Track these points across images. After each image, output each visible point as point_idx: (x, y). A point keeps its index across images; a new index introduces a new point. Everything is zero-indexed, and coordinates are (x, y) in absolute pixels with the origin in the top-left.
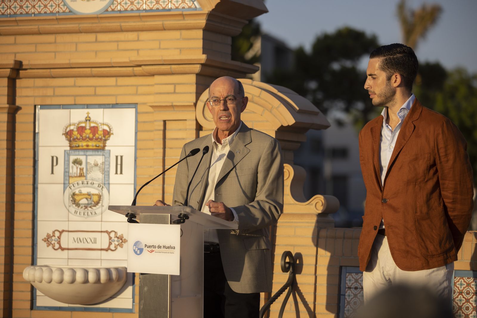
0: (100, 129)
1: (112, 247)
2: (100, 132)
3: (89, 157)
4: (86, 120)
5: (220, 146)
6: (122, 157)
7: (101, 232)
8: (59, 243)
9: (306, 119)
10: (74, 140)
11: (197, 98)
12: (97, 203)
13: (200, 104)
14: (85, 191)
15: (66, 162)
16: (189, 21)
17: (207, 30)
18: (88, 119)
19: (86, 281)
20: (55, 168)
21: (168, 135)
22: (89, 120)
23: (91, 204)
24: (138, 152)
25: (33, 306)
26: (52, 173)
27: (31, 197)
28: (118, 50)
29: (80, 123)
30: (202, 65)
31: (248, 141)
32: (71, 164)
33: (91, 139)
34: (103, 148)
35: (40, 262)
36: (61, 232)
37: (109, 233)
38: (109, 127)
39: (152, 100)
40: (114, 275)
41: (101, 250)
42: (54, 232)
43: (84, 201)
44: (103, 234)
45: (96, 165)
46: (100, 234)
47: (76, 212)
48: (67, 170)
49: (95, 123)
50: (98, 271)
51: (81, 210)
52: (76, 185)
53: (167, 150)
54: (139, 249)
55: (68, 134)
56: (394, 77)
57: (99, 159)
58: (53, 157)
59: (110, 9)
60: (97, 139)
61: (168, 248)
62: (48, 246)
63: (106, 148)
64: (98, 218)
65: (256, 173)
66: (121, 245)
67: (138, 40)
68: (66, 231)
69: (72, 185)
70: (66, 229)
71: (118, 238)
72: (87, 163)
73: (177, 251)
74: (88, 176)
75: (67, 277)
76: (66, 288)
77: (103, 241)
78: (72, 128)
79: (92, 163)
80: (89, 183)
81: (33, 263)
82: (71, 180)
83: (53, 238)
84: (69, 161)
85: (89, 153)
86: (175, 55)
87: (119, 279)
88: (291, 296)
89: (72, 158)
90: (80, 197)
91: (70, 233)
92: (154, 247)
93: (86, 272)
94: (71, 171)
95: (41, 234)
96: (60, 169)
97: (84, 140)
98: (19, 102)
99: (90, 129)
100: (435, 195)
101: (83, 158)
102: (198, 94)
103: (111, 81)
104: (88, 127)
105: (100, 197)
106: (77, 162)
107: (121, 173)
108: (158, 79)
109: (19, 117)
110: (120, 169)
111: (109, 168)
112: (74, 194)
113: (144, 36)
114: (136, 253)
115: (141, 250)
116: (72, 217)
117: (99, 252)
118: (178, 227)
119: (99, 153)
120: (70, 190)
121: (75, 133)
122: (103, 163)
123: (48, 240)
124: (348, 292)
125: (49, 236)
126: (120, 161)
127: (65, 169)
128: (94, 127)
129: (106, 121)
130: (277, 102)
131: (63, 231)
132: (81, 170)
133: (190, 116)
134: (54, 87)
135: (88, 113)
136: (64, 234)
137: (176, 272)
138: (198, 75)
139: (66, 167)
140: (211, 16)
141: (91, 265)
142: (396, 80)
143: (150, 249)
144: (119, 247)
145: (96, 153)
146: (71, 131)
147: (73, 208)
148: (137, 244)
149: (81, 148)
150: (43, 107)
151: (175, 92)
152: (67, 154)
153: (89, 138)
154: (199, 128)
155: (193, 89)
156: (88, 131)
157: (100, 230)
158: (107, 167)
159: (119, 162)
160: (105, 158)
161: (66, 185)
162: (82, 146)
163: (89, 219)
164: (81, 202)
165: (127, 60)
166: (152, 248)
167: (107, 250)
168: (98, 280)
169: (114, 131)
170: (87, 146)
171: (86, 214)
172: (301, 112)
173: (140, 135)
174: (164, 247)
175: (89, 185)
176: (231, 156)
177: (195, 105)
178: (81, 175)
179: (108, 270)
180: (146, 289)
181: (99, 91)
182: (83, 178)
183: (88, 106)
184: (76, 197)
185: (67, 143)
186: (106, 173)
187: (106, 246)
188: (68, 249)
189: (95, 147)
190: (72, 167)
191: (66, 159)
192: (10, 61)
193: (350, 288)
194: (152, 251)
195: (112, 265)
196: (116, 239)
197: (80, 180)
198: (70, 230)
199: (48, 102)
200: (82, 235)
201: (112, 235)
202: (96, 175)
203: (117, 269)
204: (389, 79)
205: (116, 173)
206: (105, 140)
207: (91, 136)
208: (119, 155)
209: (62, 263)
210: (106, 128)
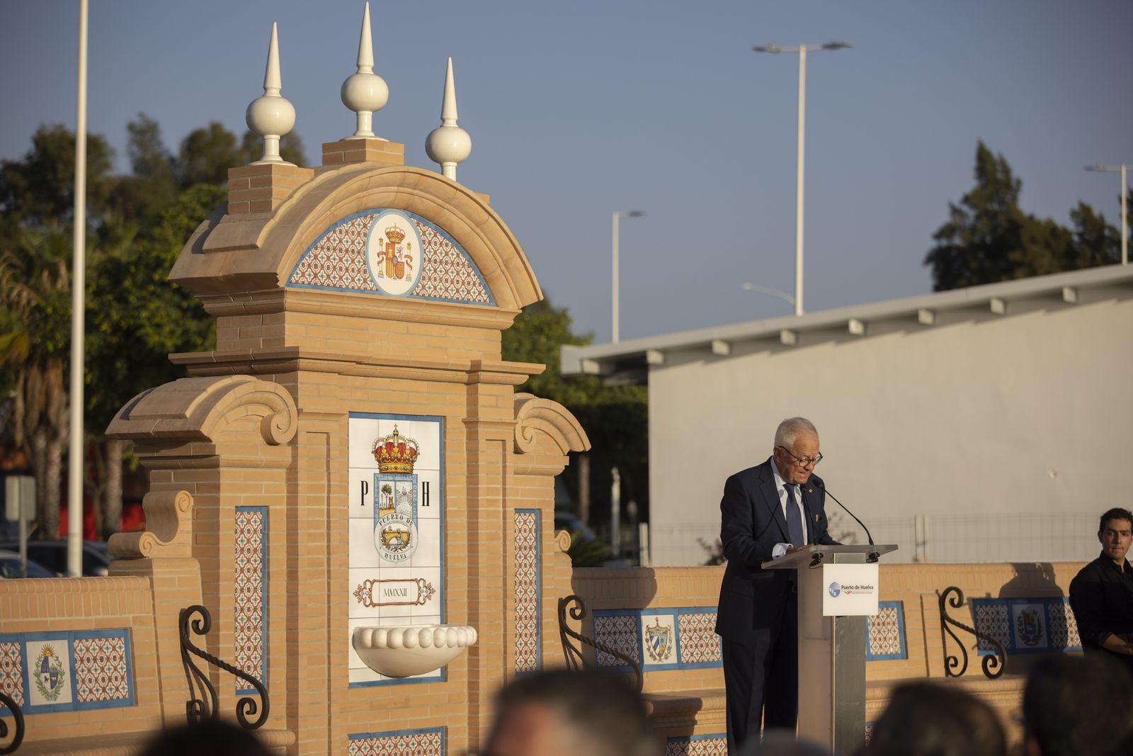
0: (408, 447)
1: (421, 599)
2: (408, 452)
3: (398, 483)
4: (394, 435)
6: (428, 483)
7: (411, 580)
8: (370, 597)
10: (383, 459)
12: (408, 543)
14: (395, 527)
15: (376, 490)
18: (396, 433)
20: (365, 496)
22: (397, 435)
23: (401, 544)
25: (348, 683)
26: (363, 504)
29: (389, 438)
32: (381, 493)
33: (399, 460)
34: (411, 472)
36: (372, 583)
37: (418, 581)
38: (416, 445)
41: (412, 603)
42: (365, 583)
43: (394, 541)
44: (413, 583)
45: (405, 494)
46: (409, 583)
47: (386, 555)
48: (377, 500)
49: (403, 439)
51: (391, 553)
52: (386, 520)
54: (835, 591)
55: (377, 452)
57: (408, 486)
58: (362, 482)
59: (415, 294)
60: (404, 460)
61: (866, 588)
62: (359, 602)
63: (414, 472)
64: (408, 562)
66: (429, 597)
68: (377, 581)
69: (382, 520)
70: (377, 579)
71: (426, 587)
72: (396, 490)
74: (398, 508)
78: (381, 444)
79: (401, 491)
80: (400, 515)
82: (382, 513)
83: (365, 591)
84: (378, 488)
85: (398, 478)
89: (382, 484)
90: (391, 535)
91: (381, 584)
92: (852, 587)
94: (380, 502)
96: (369, 498)
97: (392, 460)
99: (397, 447)
101: (391, 484)
104: (396, 444)
105: (409, 535)
106: (385, 490)
107: (428, 505)
110: (426, 502)
111: (416, 498)
112: (384, 532)
114: (832, 595)
115: (838, 592)
116: (384, 562)
117: (409, 606)
119: (407, 478)
120: (381, 527)
121: (384, 451)
122: (411, 492)
123: (359, 593)
125: (360, 589)
126: (426, 489)
127: (375, 498)
128: (402, 443)
129: (413, 437)
131: (375, 581)
132: (391, 499)
134: (369, 390)
135: (396, 426)
136: (376, 584)
138: (515, 387)
139: (376, 495)
143: (847, 590)
144: (427, 600)
145: (405, 478)
146: (380, 448)
147: (384, 551)
148: (833, 585)
149: (389, 471)
152: (376, 479)
153: (397, 458)
156: (396, 449)
157: (410, 579)
158: (415, 496)
159: (426, 491)
160: (413, 485)
161: (376, 520)
162: (391, 469)
163: (400, 564)
164: (391, 542)
166: (849, 589)
167: (415, 604)
169: (420, 451)
170: (396, 468)
171: (396, 557)
174: (862, 587)
175: (399, 520)
178: (390, 508)
180: (842, 632)
182: (393, 511)
183: (396, 417)
184: (386, 535)
185: (376, 464)
186: (414, 504)
187: (415, 600)
188: (379, 605)
189: (403, 471)
190: (382, 497)
191: (376, 485)
194: (849, 592)
196: (425, 589)
197: (390, 513)
198: (381, 579)
199: (362, 408)
200: (392, 586)
201: (421, 584)
202: (405, 506)
205: (423, 505)
206: (413, 462)
207: (399, 455)
208: (426, 481)
209: (374, 623)
210: (412, 445)
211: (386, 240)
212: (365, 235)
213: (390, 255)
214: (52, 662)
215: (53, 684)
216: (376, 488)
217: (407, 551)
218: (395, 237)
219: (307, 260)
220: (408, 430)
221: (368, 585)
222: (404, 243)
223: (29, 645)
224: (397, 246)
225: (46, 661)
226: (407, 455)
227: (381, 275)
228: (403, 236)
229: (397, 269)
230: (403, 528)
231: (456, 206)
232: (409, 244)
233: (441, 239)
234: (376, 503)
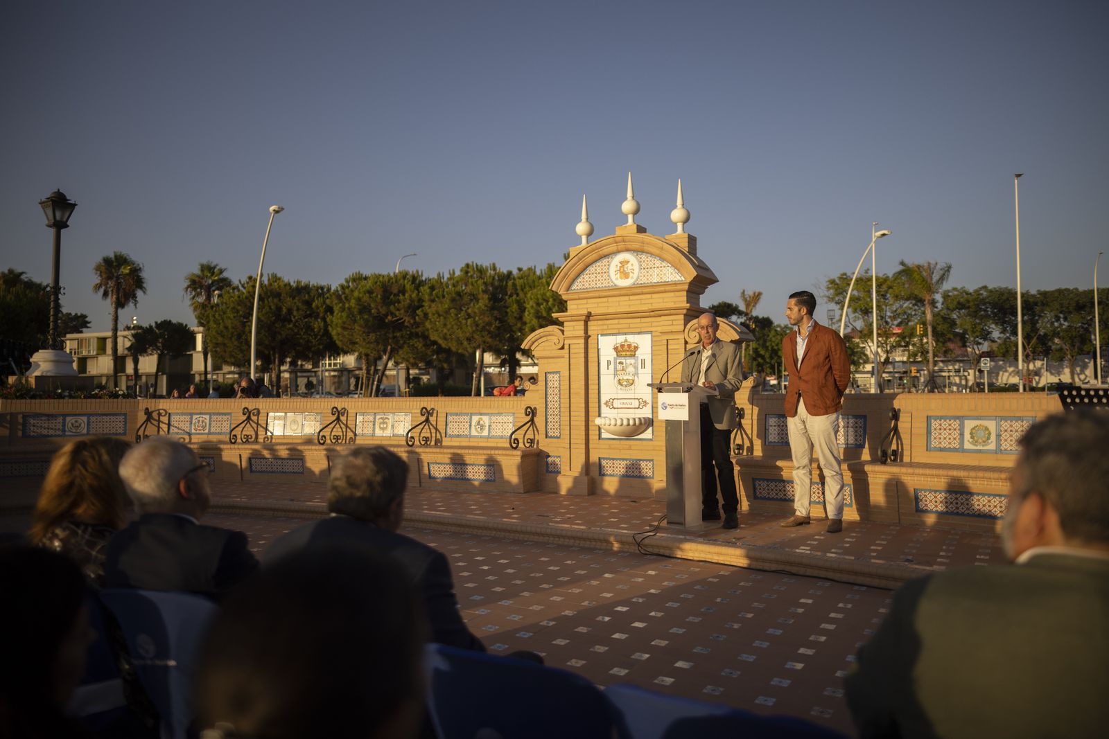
0: (633, 346)
1: (641, 407)
3: (627, 360)
4: (625, 341)
5: (706, 351)
6: (644, 360)
8: (612, 405)
9: (744, 336)
10: (619, 351)
11: (685, 327)
12: (632, 384)
13: (687, 330)
14: (625, 378)
16: (679, 287)
17: (688, 291)
19: (629, 425)
20: (609, 366)
21: (670, 347)
22: (627, 341)
23: (629, 384)
24: (653, 357)
25: (600, 438)
26: (608, 369)
27: (597, 382)
28: (641, 304)
29: (622, 342)
30: (687, 309)
31: (721, 347)
32: (618, 364)
33: (628, 351)
34: (634, 355)
35: (602, 415)
36: (613, 400)
37: (639, 399)
39: (660, 329)
40: (643, 420)
42: (609, 400)
43: (625, 383)
45: (631, 364)
46: (634, 400)
47: (621, 389)
49: (630, 342)
50: (634, 419)
51: (624, 388)
52: (621, 375)
53: (669, 355)
55: (616, 349)
56: (802, 310)
57: (632, 361)
58: (608, 361)
59: (637, 284)
60: (631, 351)
61: (682, 406)
62: (607, 407)
63: (636, 355)
64: (633, 392)
65: (727, 364)
66: (645, 406)
67: (651, 298)
68: (616, 399)
69: (618, 375)
72: (626, 363)
73: (687, 407)
74: (627, 370)
75: (619, 422)
76: (618, 428)
77: (636, 404)
78: (618, 345)
79: (629, 363)
80: (628, 373)
81: (599, 416)
82: (618, 373)
83: (609, 403)
85: (627, 358)
86: (672, 305)
87: (645, 423)
88: (739, 432)
89: (618, 361)
90: (623, 381)
91: (618, 400)
93: (628, 420)
94: (618, 368)
95: (603, 401)
96: (612, 367)
97: (624, 351)
98: (589, 334)
100: (830, 373)
101: (624, 361)
102: (685, 325)
103: (638, 320)
104: (626, 345)
105: (633, 381)
106: (620, 363)
107: (644, 368)
108: (663, 318)
109: (590, 341)
110: (643, 366)
111: (638, 365)
112: (620, 380)
113: (654, 296)
114: (663, 409)
115: (666, 407)
116: (619, 391)
117: (635, 409)
118: (687, 394)
119: (633, 358)
120: (618, 378)
121: (620, 348)
122: (635, 363)
123: (606, 403)
124: (771, 428)
125: (607, 402)
126: (643, 362)
127: (614, 367)
128: (629, 344)
129: (635, 341)
130: (729, 328)
132: (623, 367)
133: (681, 337)
134: (608, 325)
135: (626, 338)
136: (615, 401)
137: (687, 418)
138: (685, 315)
139: (615, 365)
140: (691, 284)
141: (631, 416)
142: (804, 311)
145: (631, 358)
146: (617, 347)
147: (619, 387)
148: (663, 404)
149: (622, 355)
150: (602, 335)
151: (672, 325)
152: (615, 359)
154: (686, 343)
155: (683, 322)
156: (626, 347)
157: (634, 398)
160: (636, 360)
161: (615, 375)
163: (628, 392)
164: (623, 384)
165: (647, 309)
166: (672, 406)
167: (638, 408)
168: (635, 424)
169: (640, 346)
170: (626, 354)
171: (626, 390)
172: (741, 333)
173: (654, 348)
174: (679, 406)
175: (628, 375)
176: (714, 355)
177: (684, 331)
178: (623, 370)
179: (640, 419)
180: (669, 428)
181: (632, 326)
183: (626, 334)
184: (621, 382)
185: (615, 353)
186: (636, 368)
187: (637, 406)
188: (618, 408)
189: (630, 355)
190: (618, 366)
191: (615, 361)
192: (585, 312)
193: (771, 426)
194: (672, 408)
195: (642, 416)
196: (643, 402)
197: (622, 372)
198: (618, 398)
199: (605, 332)
200: (625, 401)
201: (641, 400)
202: (631, 369)
203: (644, 418)
204: (800, 310)
205: (642, 368)
206: (636, 351)
207: (628, 349)
208: (643, 358)
209: (615, 416)
210: (636, 345)
211: (619, 265)
212: (609, 265)
213: (622, 271)
214: (481, 422)
215: (481, 429)
216: (615, 363)
217: (632, 387)
218: (626, 262)
219: (579, 280)
220: (632, 339)
221: (611, 400)
222: (629, 264)
223: (473, 417)
224: (625, 266)
225: (479, 422)
226: (632, 348)
227: (617, 279)
228: (628, 262)
229: (626, 275)
230: (631, 378)
231: (648, 244)
232: (632, 265)
233: (651, 258)
234: (615, 369)
